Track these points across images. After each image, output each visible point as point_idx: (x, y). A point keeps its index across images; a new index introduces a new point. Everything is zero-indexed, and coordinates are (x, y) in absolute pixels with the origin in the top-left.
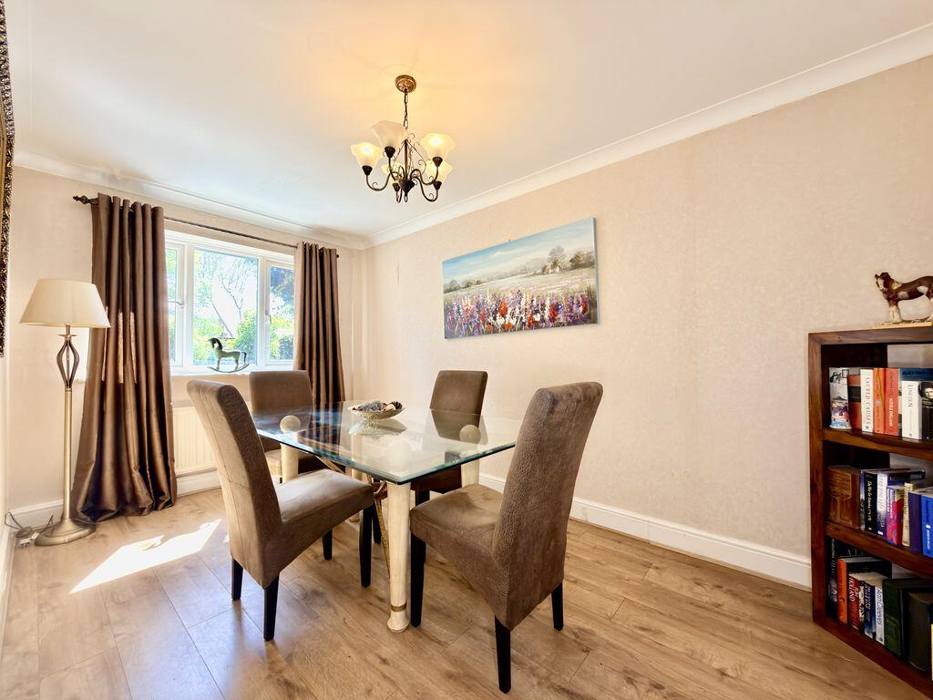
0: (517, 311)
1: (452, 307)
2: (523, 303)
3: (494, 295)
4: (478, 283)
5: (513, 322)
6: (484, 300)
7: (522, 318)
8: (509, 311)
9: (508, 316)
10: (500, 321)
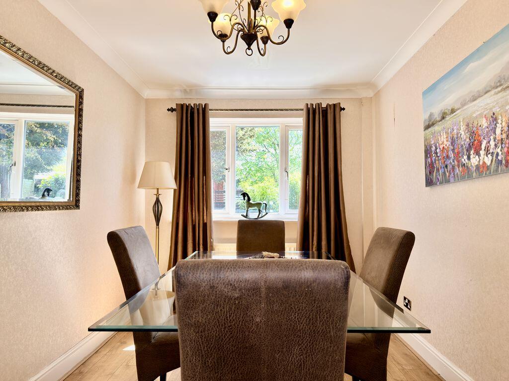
0: (492, 143)
1: (431, 147)
2: (498, 131)
3: (468, 125)
4: (453, 111)
5: (488, 160)
6: (458, 134)
7: (497, 154)
8: (483, 147)
9: (482, 152)
10: (474, 160)
